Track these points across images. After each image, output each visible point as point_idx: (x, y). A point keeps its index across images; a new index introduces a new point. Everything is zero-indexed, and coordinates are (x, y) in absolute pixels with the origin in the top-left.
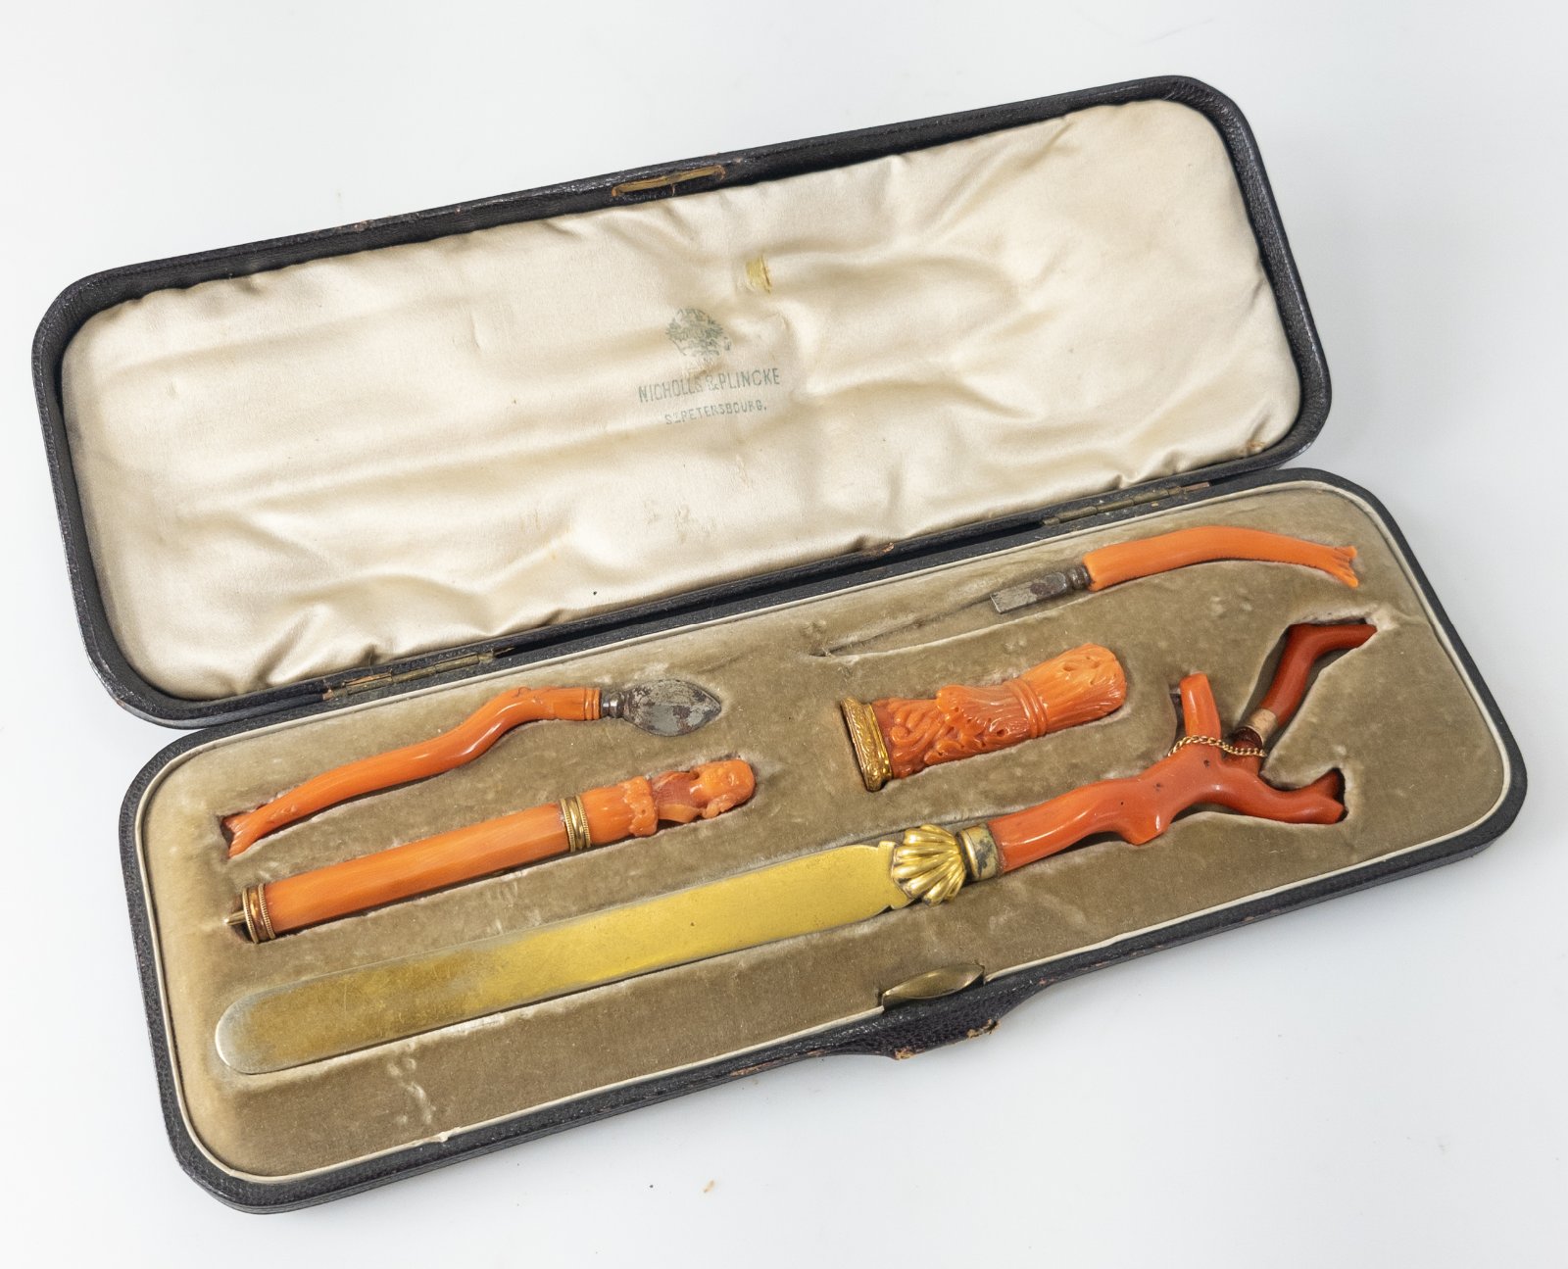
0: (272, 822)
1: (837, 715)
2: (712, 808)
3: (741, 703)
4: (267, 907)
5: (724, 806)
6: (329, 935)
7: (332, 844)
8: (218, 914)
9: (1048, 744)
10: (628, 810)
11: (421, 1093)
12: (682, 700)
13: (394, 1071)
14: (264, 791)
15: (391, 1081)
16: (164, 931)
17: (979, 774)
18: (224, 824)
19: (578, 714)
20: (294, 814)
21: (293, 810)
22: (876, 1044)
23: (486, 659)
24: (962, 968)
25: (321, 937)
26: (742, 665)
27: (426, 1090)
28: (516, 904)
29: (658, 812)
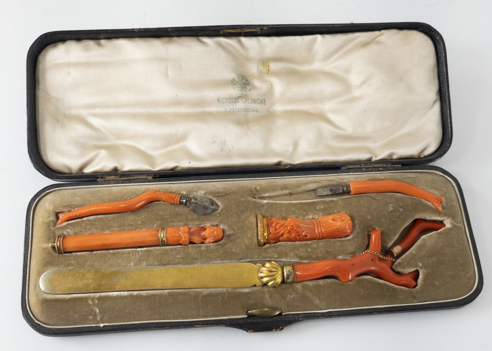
0: (71, 217)
1: (255, 219)
2: (207, 241)
3: (225, 209)
4: (63, 244)
5: (211, 241)
6: (81, 256)
7: (87, 228)
8: (48, 242)
9: (321, 243)
10: (180, 236)
11: (98, 310)
12: (207, 204)
13: (90, 302)
14: (71, 207)
15: (89, 305)
16: (33, 244)
17: (296, 248)
18: (57, 215)
19: (172, 202)
20: (78, 216)
21: (78, 215)
22: (243, 327)
23: (150, 178)
24: (275, 309)
25: (78, 256)
26: (229, 197)
27: (99, 310)
28: (139, 259)
29: (190, 239)
